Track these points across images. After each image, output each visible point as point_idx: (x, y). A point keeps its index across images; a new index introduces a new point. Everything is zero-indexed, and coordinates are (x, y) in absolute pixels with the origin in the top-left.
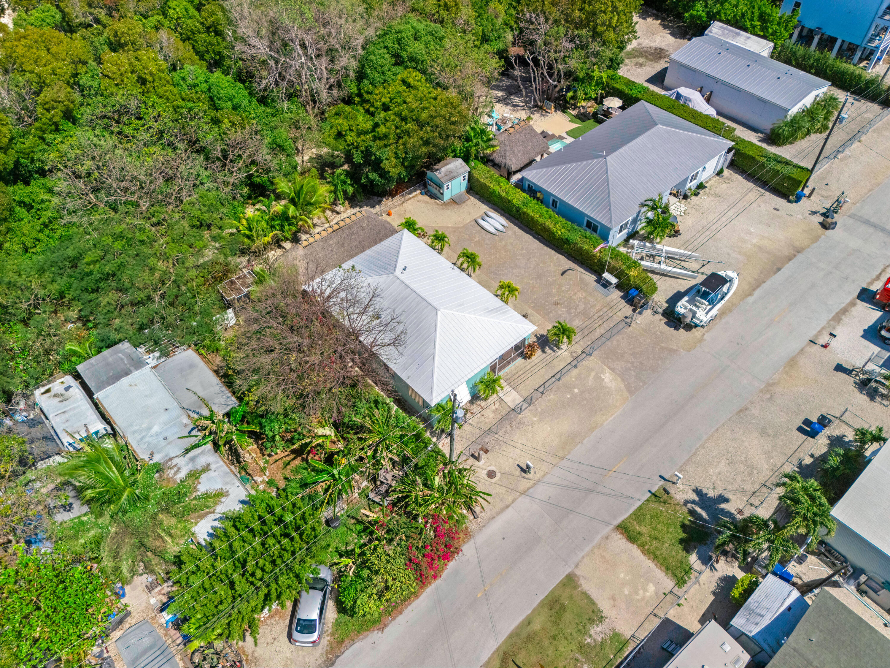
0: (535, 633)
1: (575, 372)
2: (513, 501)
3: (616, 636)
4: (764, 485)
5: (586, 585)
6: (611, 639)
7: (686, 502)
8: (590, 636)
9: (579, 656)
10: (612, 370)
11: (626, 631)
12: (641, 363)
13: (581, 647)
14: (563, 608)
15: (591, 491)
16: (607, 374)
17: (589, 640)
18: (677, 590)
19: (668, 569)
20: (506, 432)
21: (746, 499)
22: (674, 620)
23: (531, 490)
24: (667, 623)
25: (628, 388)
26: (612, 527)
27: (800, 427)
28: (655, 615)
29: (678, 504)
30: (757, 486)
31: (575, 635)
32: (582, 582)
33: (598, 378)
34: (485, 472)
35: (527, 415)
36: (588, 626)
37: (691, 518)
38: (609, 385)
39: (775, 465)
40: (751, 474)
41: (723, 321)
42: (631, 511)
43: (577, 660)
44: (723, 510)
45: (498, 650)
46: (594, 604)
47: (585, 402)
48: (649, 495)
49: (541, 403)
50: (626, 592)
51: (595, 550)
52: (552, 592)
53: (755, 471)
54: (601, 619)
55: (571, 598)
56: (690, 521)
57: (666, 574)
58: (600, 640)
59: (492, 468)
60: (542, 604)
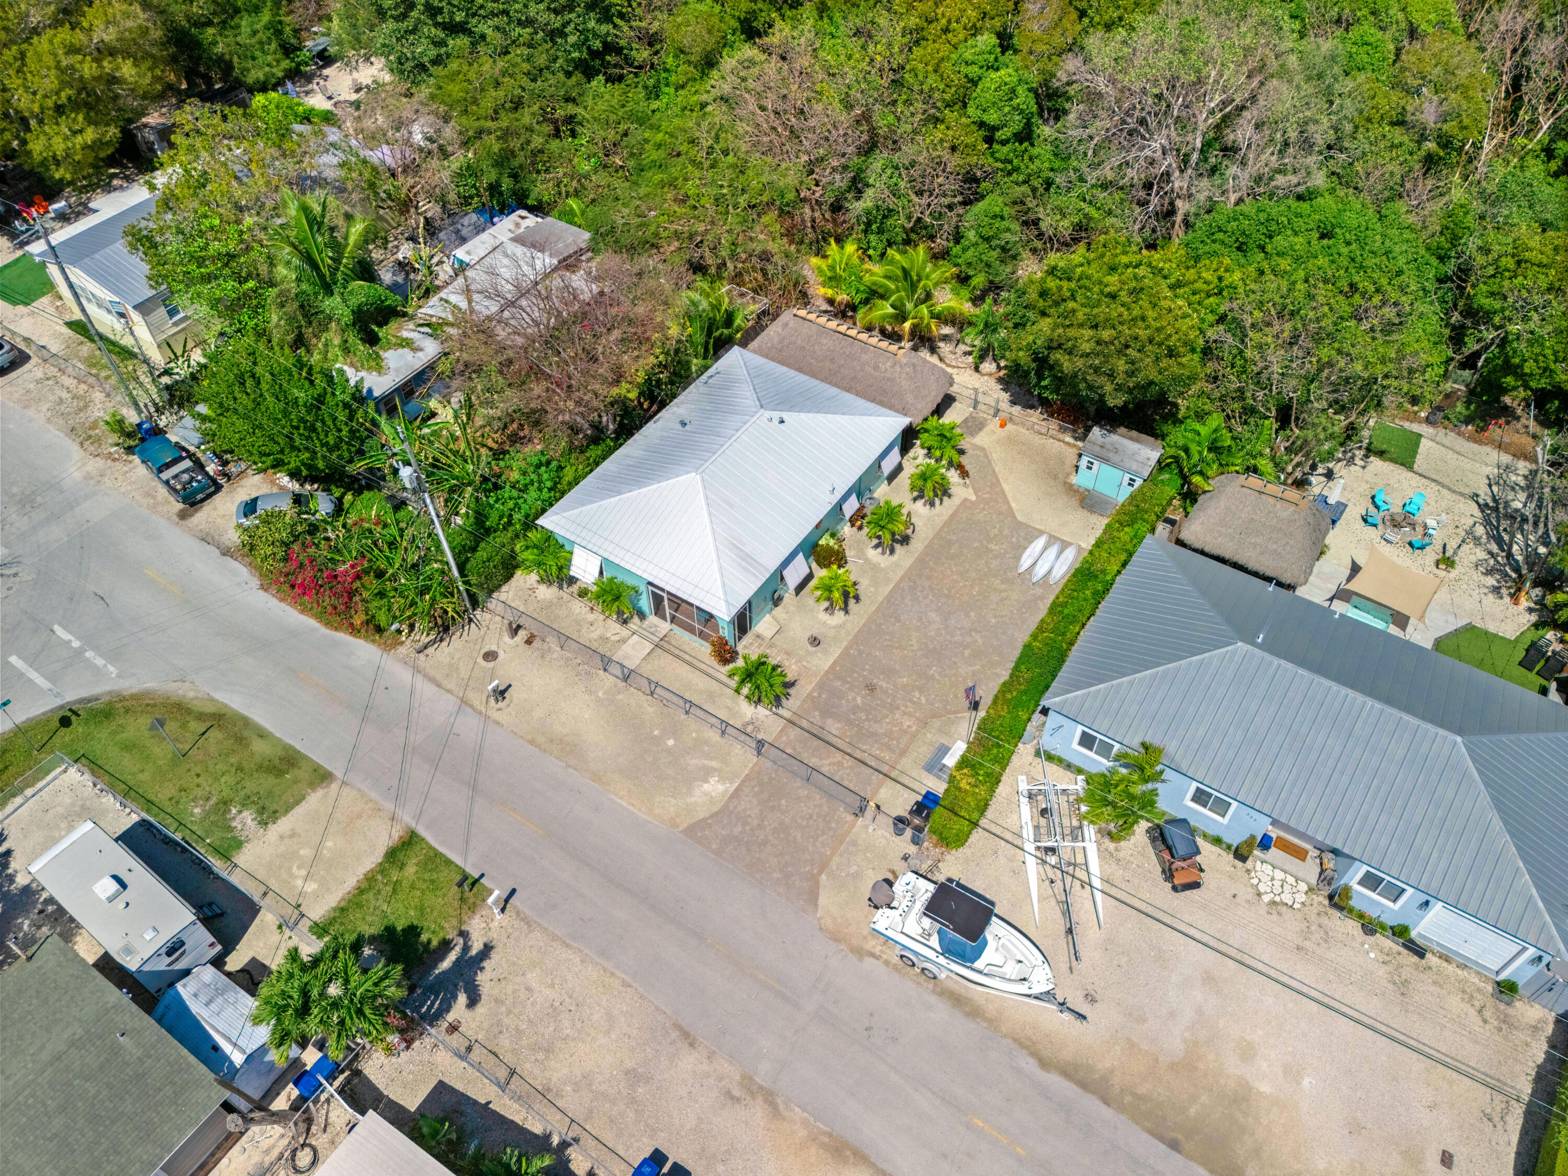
0: (247, 746)
1: (713, 735)
2: (449, 691)
3: (238, 844)
4: (513, 1072)
5: (315, 800)
6: (234, 838)
7: (464, 934)
8: (240, 812)
9: (212, 802)
10: (736, 793)
11: (243, 858)
12: (765, 843)
13: (225, 803)
14: (280, 773)
15: (474, 787)
16: (721, 788)
17: (234, 811)
18: (305, 924)
19: (342, 910)
20: (567, 659)
21: (480, 1037)
22: (257, 921)
23: (469, 710)
24: (252, 910)
25: (702, 824)
26: (413, 825)
27: (666, 1159)
28: (265, 894)
29: (461, 922)
30: (509, 1058)
31: (242, 793)
32: (320, 793)
33: (705, 774)
34: (494, 648)
35: (607, 681)
36: (255, 808)
37: (435, 943)
38: (697, 792)
39: (559, 1095)
40: (535, 1048)
41: (933, 999)
42: (442, 849)
43: (208, 799)
44: (455, 997)
45: (226, 706)
46: (287, 811)
47: (650, 759)
48: (476, 875)
49: (634, 698)
50: (302, 852)
51: (370, 805)
52: (306, 757)
53: (540, 1056)
54: (264, 824)
55: (296, 781)
56: (429, 942)
57: (334, 909)
58: (234, 824)
59: (501, 655)
60: (288, 748)
